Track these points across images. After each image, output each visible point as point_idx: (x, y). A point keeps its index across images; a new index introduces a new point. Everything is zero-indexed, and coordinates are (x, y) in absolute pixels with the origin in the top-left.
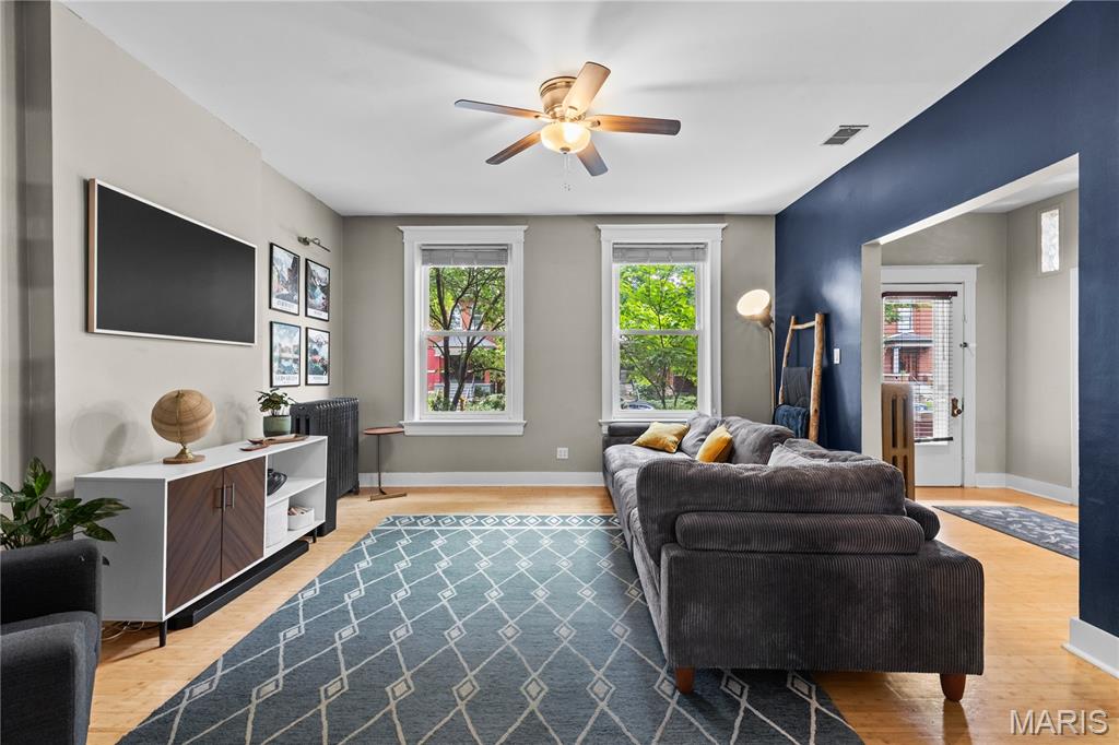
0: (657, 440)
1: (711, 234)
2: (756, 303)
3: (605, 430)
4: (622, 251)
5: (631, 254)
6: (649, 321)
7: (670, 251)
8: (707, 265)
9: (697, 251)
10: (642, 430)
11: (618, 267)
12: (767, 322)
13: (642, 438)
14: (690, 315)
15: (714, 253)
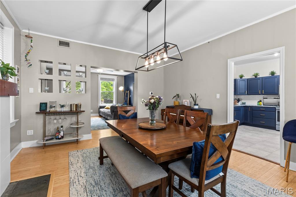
0: (108, 108)
1: (115, 78)
2: (121, 88)
3: (99, 107)
4: (102, 79)
5: (103, 79)
6: (104, 89)
7: (109, 79)
8: (115, 82)
9: (113, 80)
10: (105, 106)
11: (101, 81)
12: (123, 91)
13: (105, 108)
14: (111, 88)
15: (116, 80)
